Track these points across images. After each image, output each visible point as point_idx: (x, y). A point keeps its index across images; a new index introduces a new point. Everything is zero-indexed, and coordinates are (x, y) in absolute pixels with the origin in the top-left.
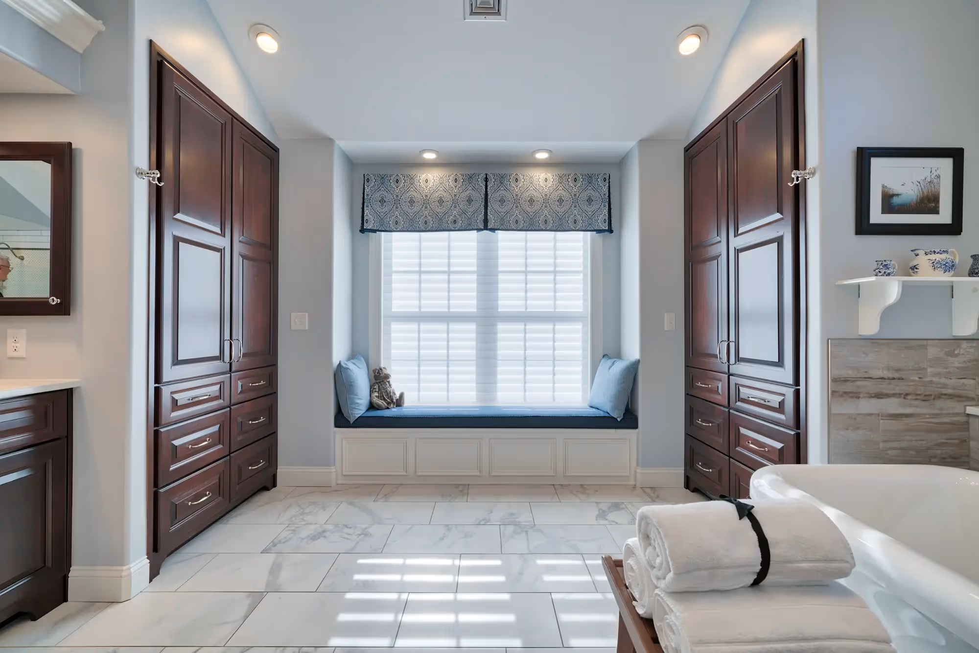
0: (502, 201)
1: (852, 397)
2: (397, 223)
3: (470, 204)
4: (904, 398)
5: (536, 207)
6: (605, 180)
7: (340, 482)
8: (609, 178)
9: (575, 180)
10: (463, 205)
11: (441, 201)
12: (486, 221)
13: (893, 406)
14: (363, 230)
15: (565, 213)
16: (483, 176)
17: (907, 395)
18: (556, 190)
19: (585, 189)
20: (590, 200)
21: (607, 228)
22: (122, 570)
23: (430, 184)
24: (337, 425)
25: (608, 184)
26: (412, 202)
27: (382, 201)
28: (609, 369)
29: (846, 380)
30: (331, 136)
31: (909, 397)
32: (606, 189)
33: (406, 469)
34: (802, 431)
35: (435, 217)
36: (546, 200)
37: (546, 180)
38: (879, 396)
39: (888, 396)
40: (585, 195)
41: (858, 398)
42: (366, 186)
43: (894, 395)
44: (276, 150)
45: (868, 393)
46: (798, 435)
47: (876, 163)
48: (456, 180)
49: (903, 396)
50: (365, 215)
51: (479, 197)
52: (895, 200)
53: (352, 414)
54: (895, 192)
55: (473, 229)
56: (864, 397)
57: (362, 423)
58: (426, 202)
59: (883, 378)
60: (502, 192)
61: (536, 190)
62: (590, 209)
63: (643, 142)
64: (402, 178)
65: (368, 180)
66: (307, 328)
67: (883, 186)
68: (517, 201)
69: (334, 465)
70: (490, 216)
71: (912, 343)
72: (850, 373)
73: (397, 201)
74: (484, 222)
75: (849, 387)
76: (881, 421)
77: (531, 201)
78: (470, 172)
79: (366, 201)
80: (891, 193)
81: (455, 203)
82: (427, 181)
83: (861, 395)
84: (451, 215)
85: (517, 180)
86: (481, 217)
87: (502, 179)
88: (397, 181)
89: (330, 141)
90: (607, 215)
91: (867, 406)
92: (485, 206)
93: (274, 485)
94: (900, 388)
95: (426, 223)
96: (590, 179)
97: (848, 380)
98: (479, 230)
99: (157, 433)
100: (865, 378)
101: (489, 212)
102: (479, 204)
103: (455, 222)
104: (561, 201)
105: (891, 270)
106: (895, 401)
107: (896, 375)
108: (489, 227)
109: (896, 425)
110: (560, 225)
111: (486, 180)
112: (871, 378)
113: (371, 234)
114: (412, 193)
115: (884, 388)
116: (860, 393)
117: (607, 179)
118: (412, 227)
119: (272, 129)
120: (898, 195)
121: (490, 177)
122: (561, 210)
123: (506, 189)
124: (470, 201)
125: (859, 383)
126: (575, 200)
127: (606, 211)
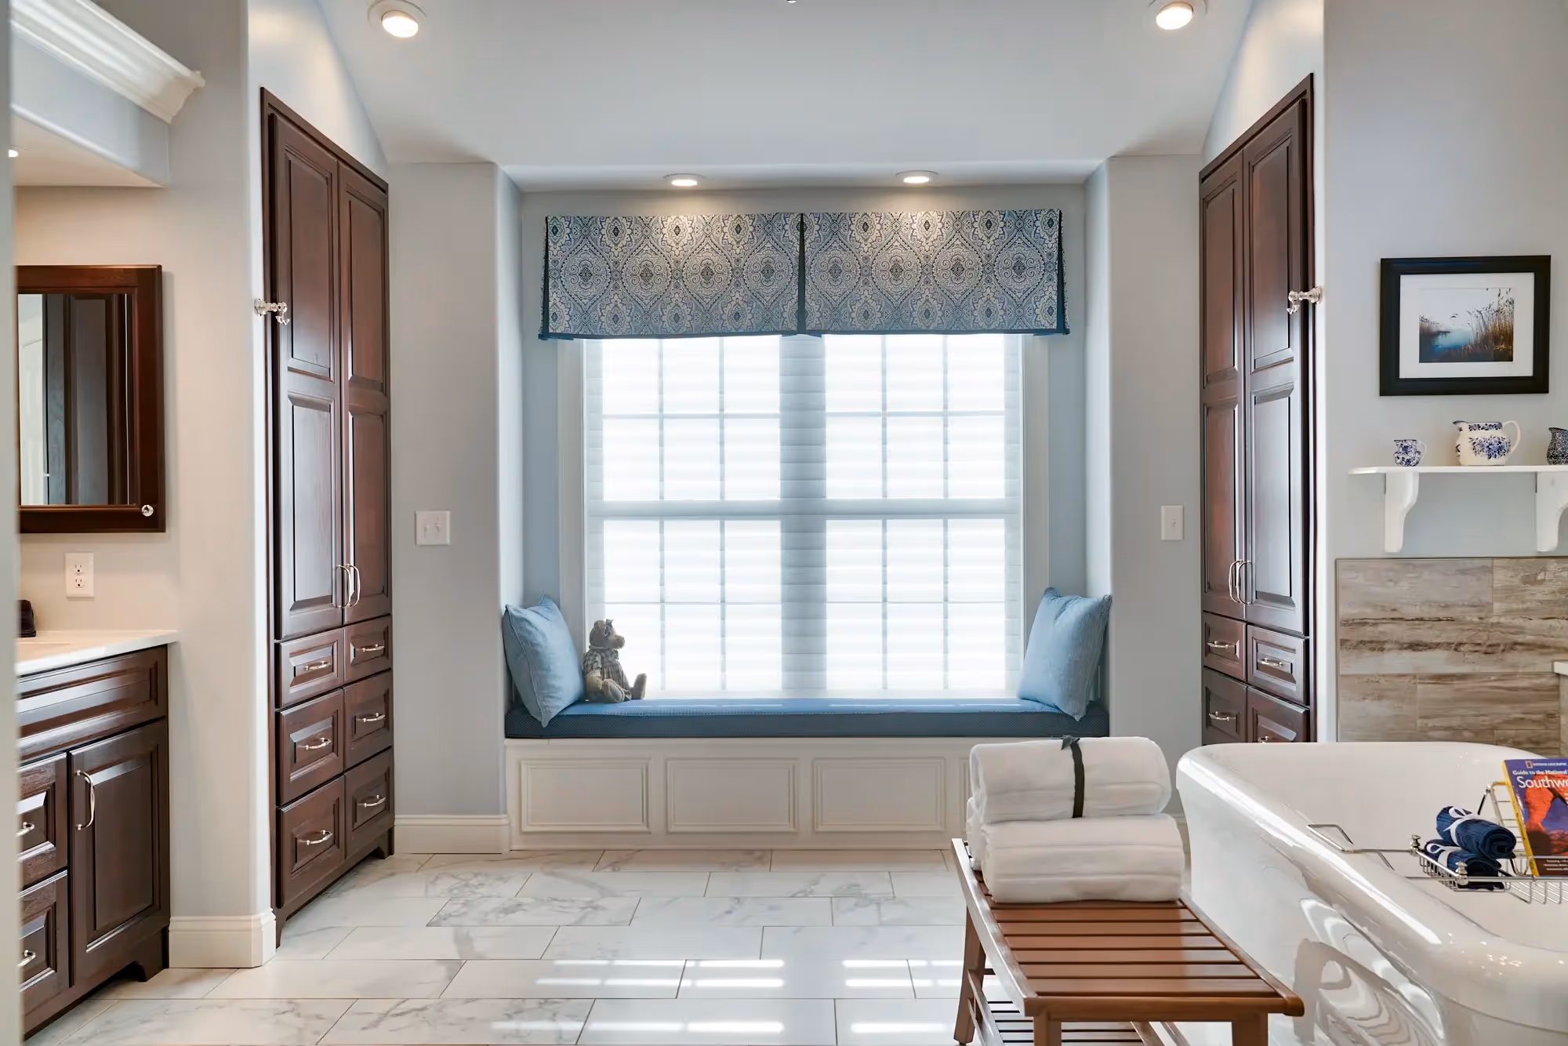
0: (835, 271)
1: (1373, 649)
2: (616, 319)
3: (768, 278)
4: (1456, 650)
5: (907, 283)
6: (1050, 223)
7: (515, 847)
8: (1060, 220)
9: (989, 225)
10: (753, 282)
11: (707, 273)
12: (801, 313)
13: (1437, 662)
14: (545, 334)
15: (967, 294)
16: (793, 220)
17: (1461, 644)
18: (949, 245)
19: (1010, 244)
20: (1019, 268)
21: (1055, 326)
22: (250, 921)
23: (685, 238)
24: (512, 731)
25: (1057, 233)
26: (647, 275)
27: (586, 274)
28: (1056, 618)
29: (1363, 623)
30: (492, 159)
31: (1462, 649)
32: (1052, 244)
33: (646, 819)
34: (1311, 707)
35: (697, 306)
36: (927, 269)
37: (927, 225)
38: (1414, 646)
39: (1429, 646)
40: (1009, 256)
41: (1382, 650)
42: (550, 244)
43: (1437, 646)
44: (383, 188)
45: (1396, 642)
46: (1307, 713)
47: (1409, 284)
48: (738, 229)
49: (1453, 646)
50: (550, 304)
51: (786, 265)
52: (1442, 341)
53: (545, 707)
54: (1442, 329)
55: (775, 332)
56: (1389, 650)
57: (564, 727)
58: (677, 275)
59: (1422, 619)
60: (836, 253)
61: (905, 246)
62: (1019, 286)
63: (1118, 161)
64: (626, 224)
65: (555, 231)
66: (448, 541)
67: (1423, 320)
68: (866, 271)
69: (505, 812)
70: (811, 305)
71: (1468, 564)
72: (1369, 613)
73: (616, 274)
74: (798, 318)
75: (1368, 633)
76: (1419, 687)
77: (896, 270)
78: (768, 208)
79: (551, 274)
80: (1434, 329)
81: (737, 274)
82: (677, 231)
83: (1387, 646)
84: (730, 302)
85: (865, 227)
86: (792, 305)
87: (836, 224)
88: (616, 232)
89: (486, 167)
90: (1055, 297)
91: (1397, 662)
92: (799, 284)
93: (391, 852)
94: (1451, 634)
95: (677, 318)
96: (1019, 220)
97: (1367, 623)
98: (786, 333)
99: (278, 716)
100: (1393, 619)
101: (807, 296)
102: (786, 278)
103: (737, 316)
104: (957, 269)
105: (1411, 455)
106: (1440, 655)
107: (1442, 614)
108: (808, 328)
109: (1443, 691)
110: (956, 322)
111: (802, 227)
112: (1401, 619)
113: (560, 342)
114: (647, 257)
115: (1425, 634)
116: (1384, 642)
117: (1057, 222)
118: (648, 326)
119: (378, 148)
120: (1445, 333)
121: (810, 220)
122: (958, 287)
123: (845, 248)
124: (768, 272)
125: (1381, 628)
126: (989, 267)
127: (1052, 290)
